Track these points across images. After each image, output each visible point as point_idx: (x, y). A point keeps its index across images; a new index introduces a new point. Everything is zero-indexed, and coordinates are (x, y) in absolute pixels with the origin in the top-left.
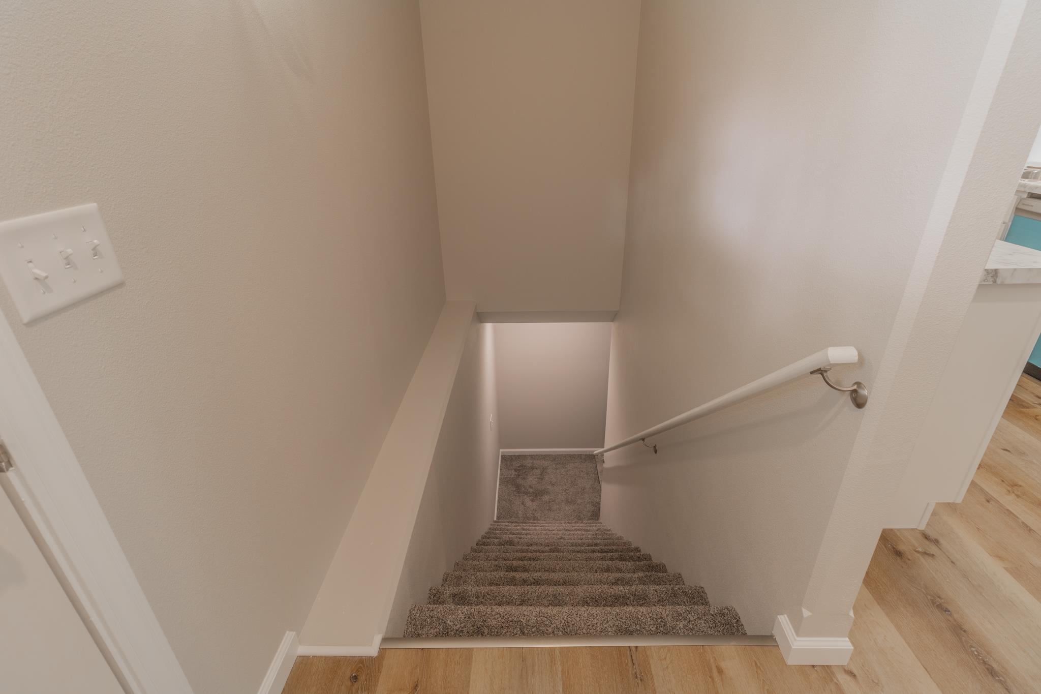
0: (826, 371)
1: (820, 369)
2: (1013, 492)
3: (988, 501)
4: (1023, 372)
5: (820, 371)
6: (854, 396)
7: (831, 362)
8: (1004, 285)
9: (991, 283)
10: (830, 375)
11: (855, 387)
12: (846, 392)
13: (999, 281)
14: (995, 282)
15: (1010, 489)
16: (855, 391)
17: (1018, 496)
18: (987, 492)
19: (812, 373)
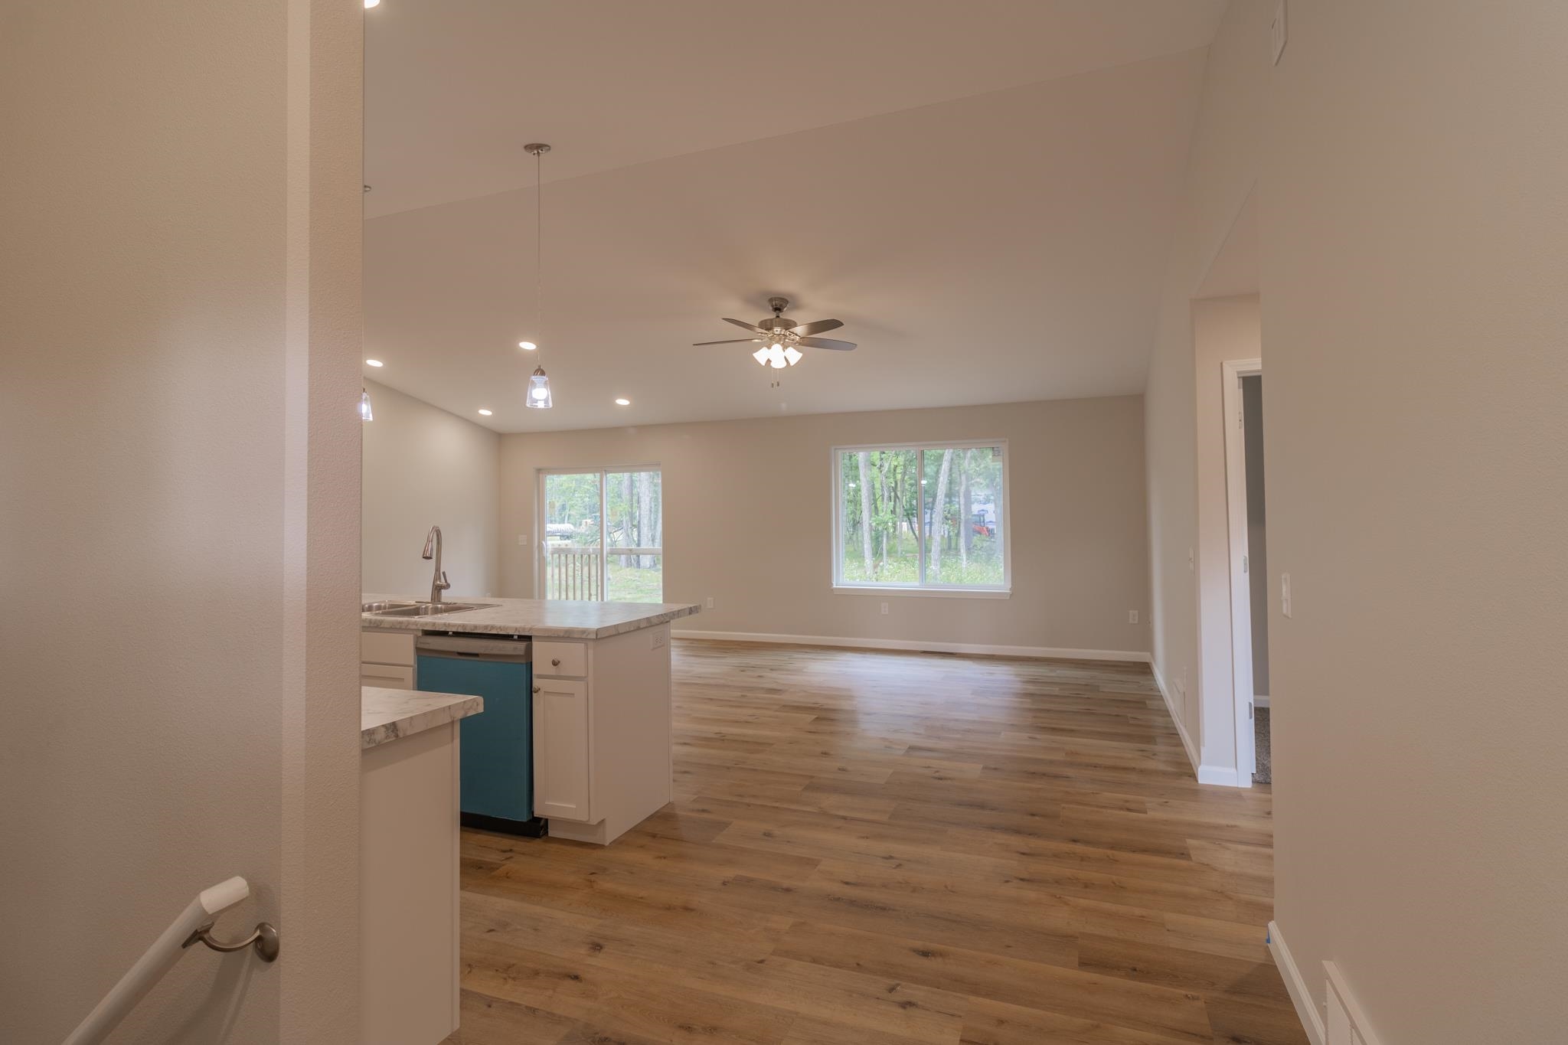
0: (207, 931)
1: (196, 933)
2: (509, 977)
3: (490, 1006)
4: (462, 825)
5: (198, 936)
6: (259, 947)
7: (210, 913)
8: (407, 738)
9: (394, 738)
10: (217, 934)
11: (258, 933)
12: (248, 946)
13: (401, 735)
14: (397, 736)
15: (505, 975)
16: (259, 939)
17: (514, 979)
18: (487, 996)
19: (185, 945)
